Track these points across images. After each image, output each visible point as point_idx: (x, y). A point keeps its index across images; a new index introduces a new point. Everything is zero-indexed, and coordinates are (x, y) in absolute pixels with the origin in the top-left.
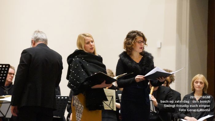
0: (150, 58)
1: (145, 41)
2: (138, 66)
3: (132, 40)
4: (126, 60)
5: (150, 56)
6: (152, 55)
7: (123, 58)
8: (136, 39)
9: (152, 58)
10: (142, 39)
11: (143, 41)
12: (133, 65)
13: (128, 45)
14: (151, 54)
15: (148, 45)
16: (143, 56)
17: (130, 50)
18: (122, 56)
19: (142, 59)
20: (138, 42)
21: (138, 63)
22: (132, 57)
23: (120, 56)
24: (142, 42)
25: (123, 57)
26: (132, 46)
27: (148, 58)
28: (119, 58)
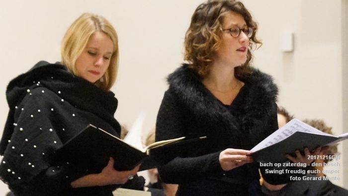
0: (269, 90)
1: (251, 29)
2: (227, 113)
3: (211, 25)
4: (189, 93)
5: (266, 85)
6: (275, 82)
7: (180, 87)
8: (222, 20)
9: (275, 90)
10: (241, 23)
11: (246, 28)
12: (213, 111)
13: (199, 42)
14: (270, 77)
15: (263, 42)
16: (243, 84)
17: (207, 58)
18: (176, 81)
19: (243, 94)
20: (230, 30)
21: (227, 106)
22: (210, 86)
23: (170, 79)
24: (243, 30)
25: (179, 84)
26: (210, 47)
27: (261, 90)
28: (165, 87)
